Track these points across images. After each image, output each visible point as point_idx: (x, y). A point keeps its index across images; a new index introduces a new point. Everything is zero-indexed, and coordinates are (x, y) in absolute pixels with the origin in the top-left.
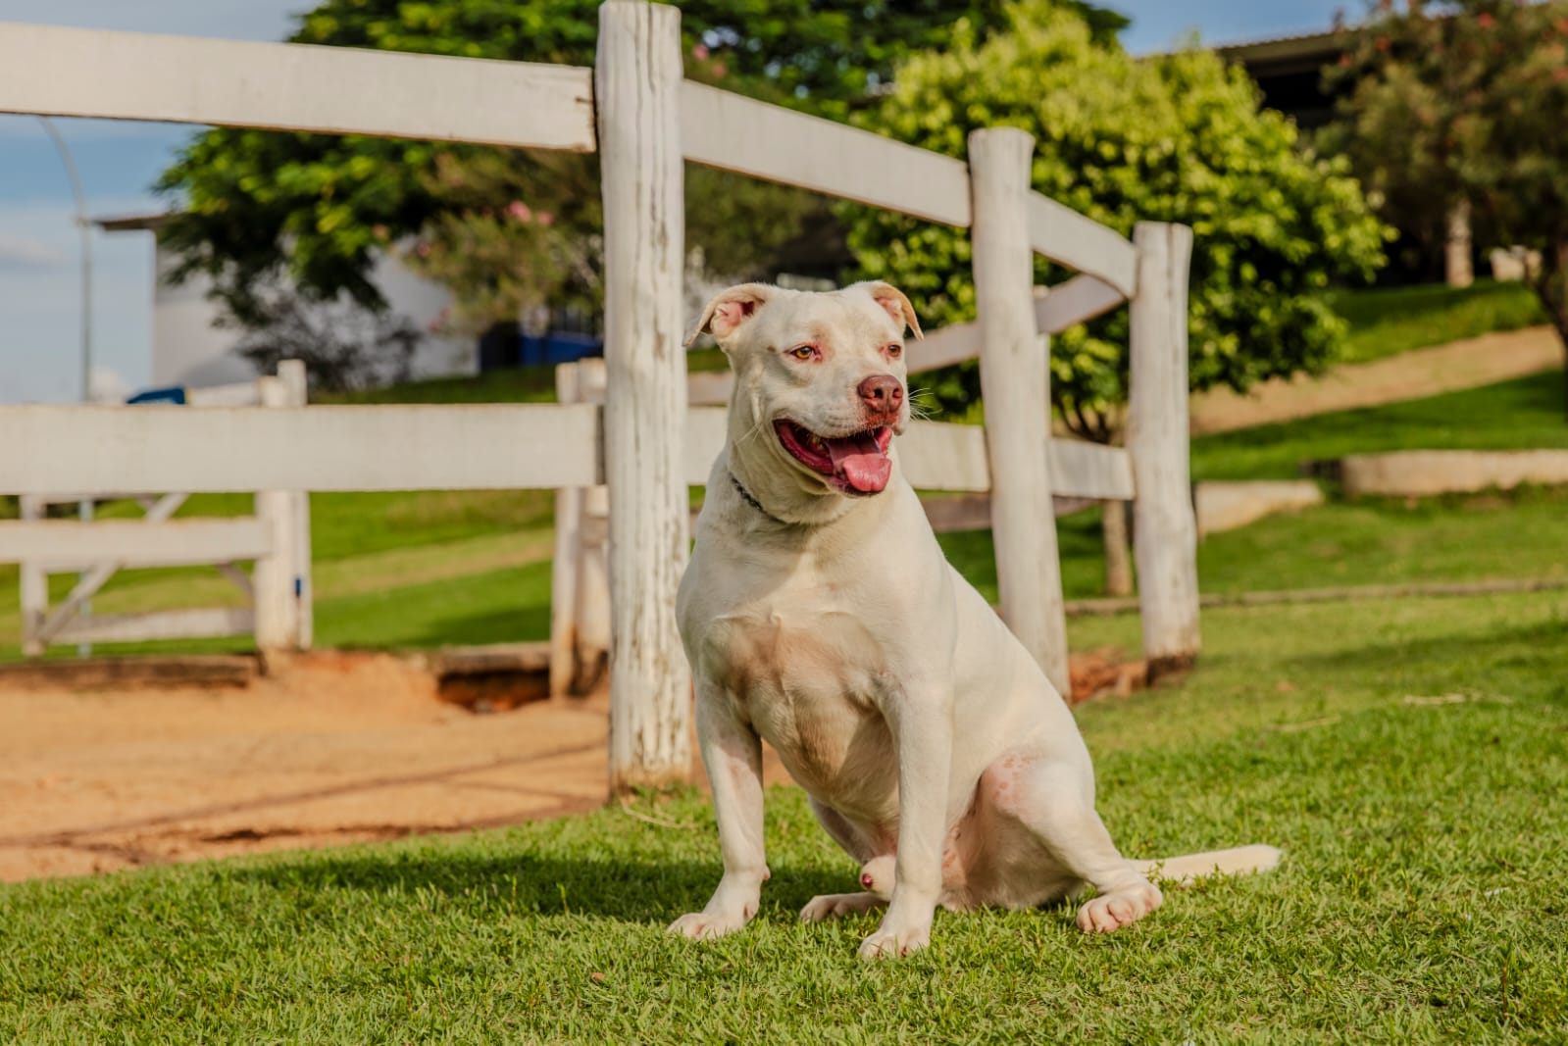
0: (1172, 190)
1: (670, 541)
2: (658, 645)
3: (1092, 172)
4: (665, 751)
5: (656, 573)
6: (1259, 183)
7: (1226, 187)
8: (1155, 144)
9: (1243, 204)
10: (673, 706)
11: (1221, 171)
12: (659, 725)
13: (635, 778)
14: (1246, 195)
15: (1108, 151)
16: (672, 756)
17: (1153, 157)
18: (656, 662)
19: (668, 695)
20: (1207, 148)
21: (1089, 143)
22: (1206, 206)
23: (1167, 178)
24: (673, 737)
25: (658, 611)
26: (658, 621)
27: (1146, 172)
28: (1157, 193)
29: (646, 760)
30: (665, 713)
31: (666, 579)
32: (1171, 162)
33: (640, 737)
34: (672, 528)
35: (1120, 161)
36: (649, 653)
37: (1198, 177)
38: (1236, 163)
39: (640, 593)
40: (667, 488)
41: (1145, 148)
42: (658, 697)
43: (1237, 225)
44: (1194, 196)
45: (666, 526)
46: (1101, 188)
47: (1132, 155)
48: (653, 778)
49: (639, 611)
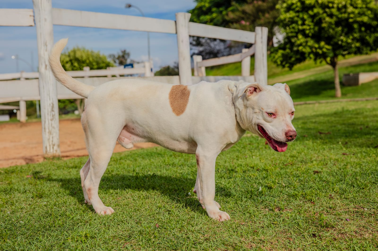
0: (345, 12)
1: (51, 108)
2: (49, 129)
3: (327, 10)
4: (52, 150)
5: (48, 114)
6: (365, 10)
7: (357, 11)
8: (341, 3)
9: (361, 14)
10: (52, 141)
11: (356, 8)
12: (50, 145)
13: (46, 156)
14: (362, 12)
15: (330, 5)
16: (53, 151)
17: (340, 6)
18: (48, 132)
19: (51, 139)
20: (353, 3)
21: (326, 3)
22: (352, 16)
23: (343, 10)
24: (53, 148)
25: (49, 122)
26: (49, 124)
27: (339, 9)
28: (341, 13)
29: (48, 152)
30: (51, 143)
31: (50, 115)
32: (345, 7)
33: (46, 148)
34: (51, 105)
35: (333, 7)
36: (47, 130)
37: (350, 9)
38: (359, 6)
39: (45, 118)
40: (50, 97)
41: (338, 4)
42: (49, 139)
43: (359, 19)
44: (349, 14)
45: (50, 104)
46: (329, 13)
47: (335, 6)
48: (49, 156)
49: (45, 122)
